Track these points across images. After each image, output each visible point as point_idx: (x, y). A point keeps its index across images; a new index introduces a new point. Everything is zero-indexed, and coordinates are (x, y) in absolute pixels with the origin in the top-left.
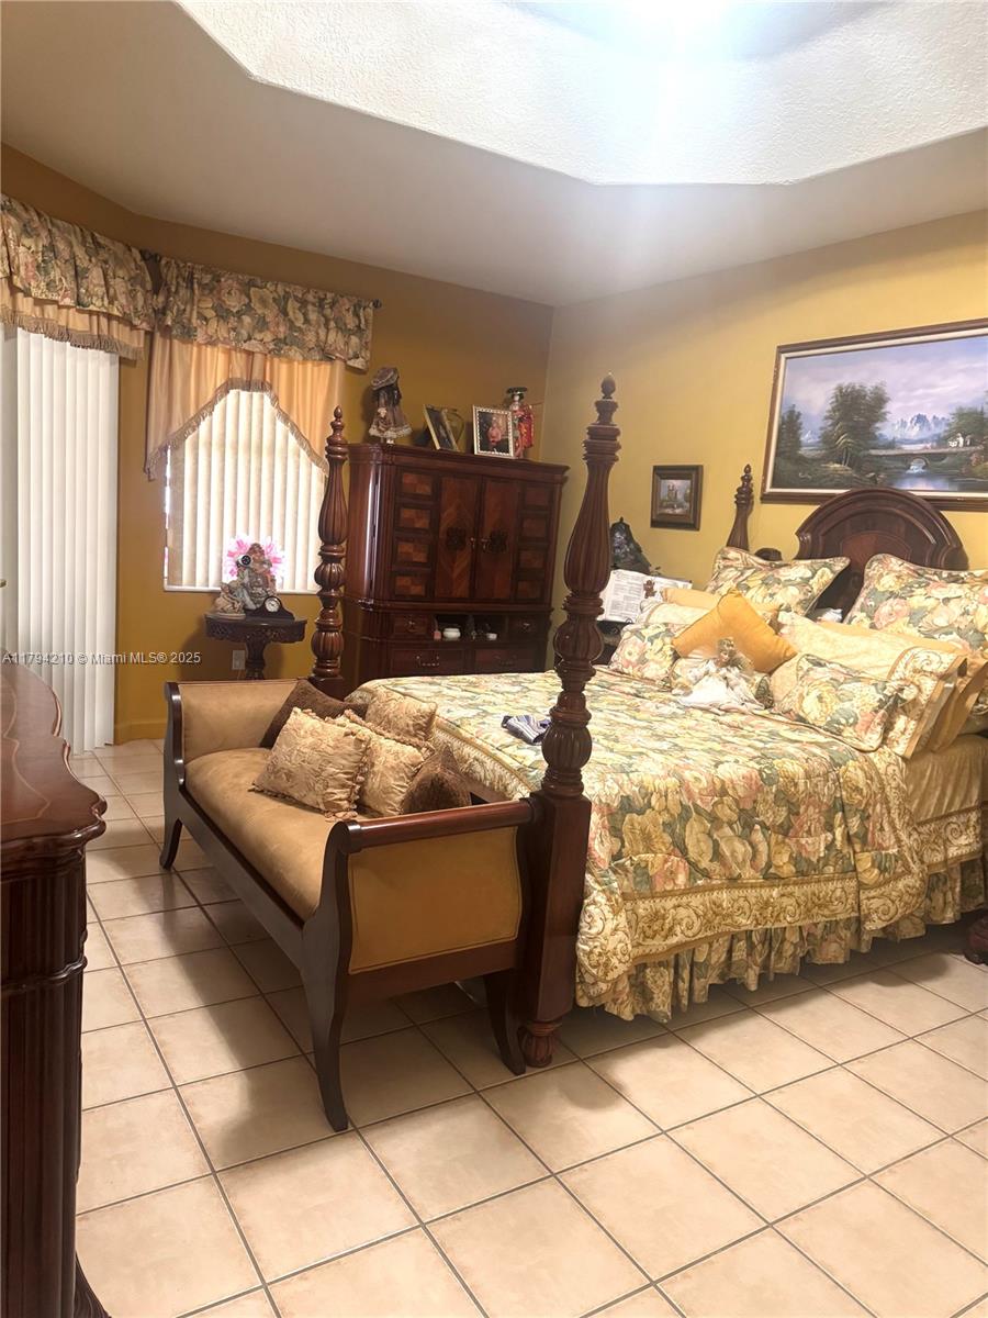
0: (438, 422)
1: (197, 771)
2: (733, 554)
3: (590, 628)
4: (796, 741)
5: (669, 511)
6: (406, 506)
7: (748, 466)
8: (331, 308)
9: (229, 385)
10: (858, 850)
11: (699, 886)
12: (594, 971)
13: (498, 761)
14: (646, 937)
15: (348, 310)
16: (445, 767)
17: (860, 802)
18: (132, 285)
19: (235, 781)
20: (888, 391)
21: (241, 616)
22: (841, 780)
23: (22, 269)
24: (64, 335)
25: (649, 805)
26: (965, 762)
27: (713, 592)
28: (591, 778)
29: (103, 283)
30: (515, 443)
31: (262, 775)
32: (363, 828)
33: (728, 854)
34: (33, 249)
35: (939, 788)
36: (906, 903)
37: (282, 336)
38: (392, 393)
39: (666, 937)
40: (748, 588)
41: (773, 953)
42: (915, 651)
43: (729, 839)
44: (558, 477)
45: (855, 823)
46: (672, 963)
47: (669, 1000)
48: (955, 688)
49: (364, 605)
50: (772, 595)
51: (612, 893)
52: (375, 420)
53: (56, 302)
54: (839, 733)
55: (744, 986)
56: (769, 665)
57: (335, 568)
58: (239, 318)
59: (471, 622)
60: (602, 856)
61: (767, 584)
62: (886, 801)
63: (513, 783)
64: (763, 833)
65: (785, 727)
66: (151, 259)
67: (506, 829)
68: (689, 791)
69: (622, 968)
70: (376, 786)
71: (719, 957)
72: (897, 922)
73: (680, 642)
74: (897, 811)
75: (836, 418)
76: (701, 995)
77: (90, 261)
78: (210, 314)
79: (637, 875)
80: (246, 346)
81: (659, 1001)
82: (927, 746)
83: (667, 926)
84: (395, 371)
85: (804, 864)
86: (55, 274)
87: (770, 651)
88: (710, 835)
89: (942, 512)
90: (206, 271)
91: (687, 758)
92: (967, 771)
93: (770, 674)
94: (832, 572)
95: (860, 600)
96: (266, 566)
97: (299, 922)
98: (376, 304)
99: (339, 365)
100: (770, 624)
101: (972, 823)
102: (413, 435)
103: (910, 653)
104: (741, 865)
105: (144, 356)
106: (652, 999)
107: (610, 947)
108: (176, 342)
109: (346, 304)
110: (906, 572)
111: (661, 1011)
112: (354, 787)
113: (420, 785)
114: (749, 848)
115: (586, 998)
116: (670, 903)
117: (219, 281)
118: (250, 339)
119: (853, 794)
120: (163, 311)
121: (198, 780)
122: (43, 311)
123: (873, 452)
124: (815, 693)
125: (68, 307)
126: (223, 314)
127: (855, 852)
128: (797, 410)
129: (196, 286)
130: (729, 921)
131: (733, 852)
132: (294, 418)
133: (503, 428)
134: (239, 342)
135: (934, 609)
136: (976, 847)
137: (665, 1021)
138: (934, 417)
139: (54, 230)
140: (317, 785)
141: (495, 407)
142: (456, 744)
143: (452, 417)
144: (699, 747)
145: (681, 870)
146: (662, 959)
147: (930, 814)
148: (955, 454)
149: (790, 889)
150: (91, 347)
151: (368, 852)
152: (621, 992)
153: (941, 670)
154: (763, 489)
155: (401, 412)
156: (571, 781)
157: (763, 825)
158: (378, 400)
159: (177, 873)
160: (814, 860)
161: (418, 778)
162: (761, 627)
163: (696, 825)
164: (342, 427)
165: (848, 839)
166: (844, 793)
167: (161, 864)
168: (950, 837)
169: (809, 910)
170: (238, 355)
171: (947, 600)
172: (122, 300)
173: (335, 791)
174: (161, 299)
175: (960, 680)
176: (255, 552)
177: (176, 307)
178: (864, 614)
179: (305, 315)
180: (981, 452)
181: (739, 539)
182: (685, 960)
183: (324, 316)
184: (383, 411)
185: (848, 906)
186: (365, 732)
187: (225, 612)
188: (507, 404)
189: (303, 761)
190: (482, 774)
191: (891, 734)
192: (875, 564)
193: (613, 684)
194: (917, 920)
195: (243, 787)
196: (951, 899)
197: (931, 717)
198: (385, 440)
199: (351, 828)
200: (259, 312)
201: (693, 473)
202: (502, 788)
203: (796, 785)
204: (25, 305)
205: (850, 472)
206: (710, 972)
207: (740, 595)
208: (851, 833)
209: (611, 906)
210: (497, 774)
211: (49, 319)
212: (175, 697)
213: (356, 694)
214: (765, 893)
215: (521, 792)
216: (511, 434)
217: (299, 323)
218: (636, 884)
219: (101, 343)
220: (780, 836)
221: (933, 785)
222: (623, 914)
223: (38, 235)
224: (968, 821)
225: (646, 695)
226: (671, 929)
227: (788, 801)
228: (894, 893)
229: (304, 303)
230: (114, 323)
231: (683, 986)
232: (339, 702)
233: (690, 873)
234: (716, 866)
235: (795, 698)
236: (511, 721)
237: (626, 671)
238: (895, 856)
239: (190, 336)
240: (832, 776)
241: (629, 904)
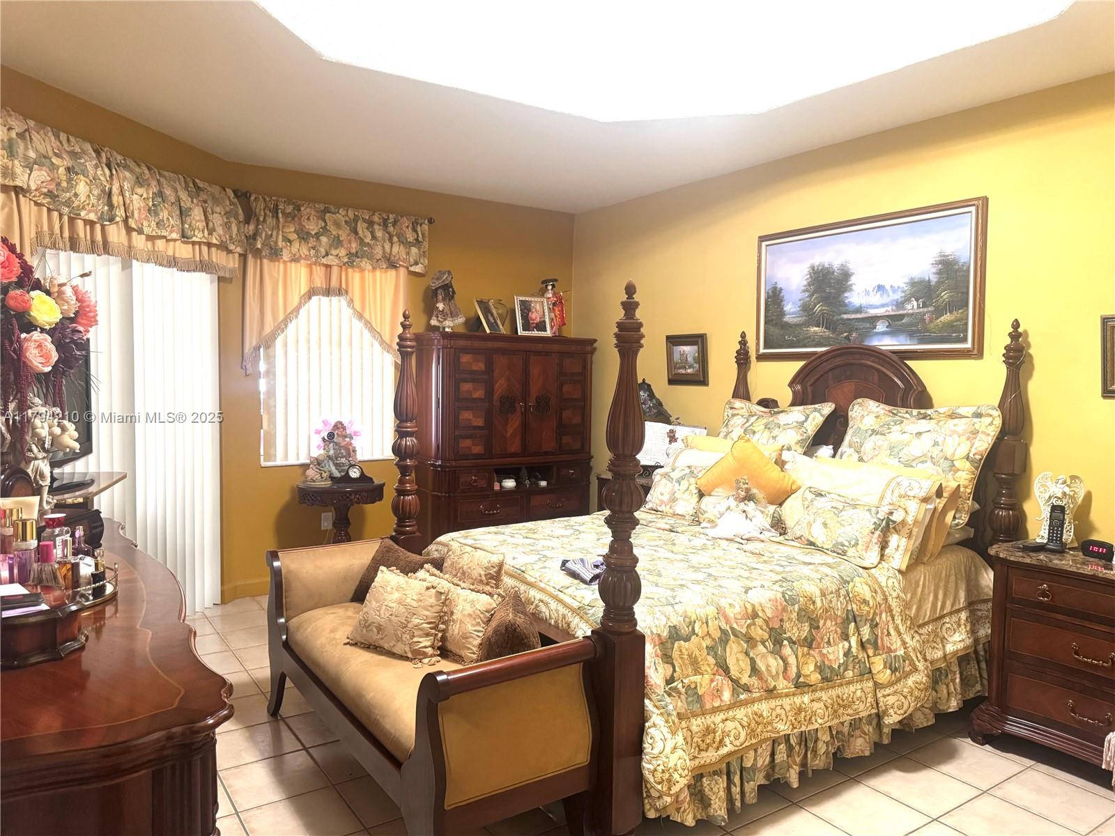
0: (487, 311)
1: (298, 628)
2: (738, 404)
3: (632, 485)
4: (810, 564)
5: (683, 371)
6: (465, 381)
7: (743, 332)
8: (394, 226)
9: (311, 293)
10: (871, 654)
11: (741, 701)
12: (659, 787)
13: (560, 601)
14: (700, 750)
15: (408, 227)
16: (516, 611)
17: (869, 612)
18: (227, 218)
19: (332, 635)
20: (852, 267)
21: (328, 483)
22: (851, 595)
23: (136, 215)
24: (173, 262)
25: (693, 632)
26: (951, 568)
27: (725, 437)
28: (642, 612)
29: (203, 218)
30: (551, 323)
31: (356, 629)
32: (449, 678)
33: (763, 669)
34: (145, 196)
35: (932, 595)
36: (916, 697)
37: (354, 251)
38: (448, 291)
39: (718, 749)
40: (754, 432)
41: (809, 753)
42: (899, 480)
43: (763, 656)
44: (589, 348)
45: (866, 631)
46: (725, 771)
47: (725, 803)
48: (935, 509)
49: (433, 465)
50: (774, 438)
51: (669, 715)
52: (435, 313)
53: (164, 237)
54: (844, 553)
55: (787, 784)
56: (779, 498)
57: (409, 441)
58: (318, 239)
59: (524, 473)
60: (658, 682)
61: (769, 428)
62: (890, 610)
63: (575, 621)
64: (791, 648)
65: (799, 551)
66: (243, 196)
67: (574, 665)
68: (726, 617)
69: (683, 782)
70: (456, 632)
71: (763, 761)
72: (911, 715)
73: (702, 482)
74: (900, 618)
75: (812, 291)
76: (751, 797)
77: (192, 202)
78: (293, 236)
79: (689, 696)
80: (324, 261)
81: (716, 806)
82: (918, 558)
83: (718, 739)
84: (449, 273)
85: (827, 670)
86: (164, 215)
87: (778, 486)
88: (747, 654)
89: (906, 361)
90: (288, 202)
91: (721, 587)
92: (953, 578)
93: (781, 505)
94: (822, 415)
95: (848, 438)
96: (348, 439)
97: (397, 764)
98: (430, 221)
99: (402, 271)
100: (776, 462)
101: (962, 622)
102: (467, 323)
103: (895, 482)
104: (775, 678)
105: (239, 274)
106: (710, 805)
107: (671, 764)
108: (265, 261)
109: (405, 222)
110: (882, 412)
111: (718, 815)
112: (436, 635)
113: (495, 631)
114: (781, 662)
115: (653, 811)
116: (718, 718)
117: (299, 210)
118: (327, 254)
119: (862, 606)
120: (254, 237)
121: (299, 636)
122: (154, 244)
123: (845, 316)
124: (820, 520)
125: (175, 240)
126: (304, 236)
127: (868, 657)
128: (779, 286)
129: (280, 215)
130: (770, 728)
131: (768, 666)
132: (367, 316)
133: (540, 312)
134: (318, 258)
135: (910, 442)
136: (969, 642)
137: (723, 824)
138: (891, 286)
139: (162, 179)
140: (405, 636)
141: (533, 295)
142: (523, 588)
143: (499, 306)
144: (730, 575)
145: (726, 687)
146: (715, 769)
147: (927, 617)
148: (912, 314)
149: (818, 694)
150: (194, 271)
151: (455, 699)
152: (683, 801)
153: (922, 494)
154: (758, 350)
155: (455, 305)
156: (626, 618)
157: (791, 642)
158: (436, 297)
159: (283, 719)
160: (836, 667)
161: (494, 624)
162: (769, 467)
163: (735, 646)
164: (410, 326)
165: (862, 645)
166: (854, 606)
167: (268, 712)
168: (946, 636)
169: (835, 711)
170: (318, 268)
171: (919, 434)
172: (220, 231)
173: (421, 640)
174: (252, 227)
175: (938, 500)
176: (338, 428)
177: (264, 233)
178: (852, 449)
179: (372, 233)
180: (932, 313)
181: (741, 391)
182: (735, 767)
183: (389, 233)
184: (441, 306)
185: (868, 705)
186: (443, 584)
187: (314, 481)
188: (542, 293)
189: (391, 615)
190: (547, 614)
191: (887, 551)
192: (856, 407)
193: (651, 522)
194: (927, 711)
195: (339, 641)
196: (953, 690)
197: (918, 533)
198: (444, 328)
199: (439, 678)
200: (334, 233)
201: (699, 340)
202: (565, 626)
203: (814, 603)
204: (139, 241)
205: (828, 333)
206: (757, 774)
207: (748, 440)
208: (864, 640)
209: (670, 727)
210: (560, 613)
211: (159, 251)
212: (276, 564)
213: (432, 547)
214: (798, 700)
215: (583, 630)
216: (547, 317)
217: (368, 240)
218: (688, 704)
219: (203, 266)
220: (806, 649)
221: (926, 592)
222: (680, 734)
223: (149, 185)
224: (959, 620)
225: (679, 530)
226: (721, 741)
227: (809, 617)
228: (905, 690)
229: (371, 224)
230: (213, 250)
231: (736, 790)
232: (419, 557)
233: (734, 689)
234: (754, 681)
235: (804, 525)
236: (568, 565)
237: (660, 509)
238: (903, 656)
239: (277, 256)
240: (843, 592)
241: (683, 723)
